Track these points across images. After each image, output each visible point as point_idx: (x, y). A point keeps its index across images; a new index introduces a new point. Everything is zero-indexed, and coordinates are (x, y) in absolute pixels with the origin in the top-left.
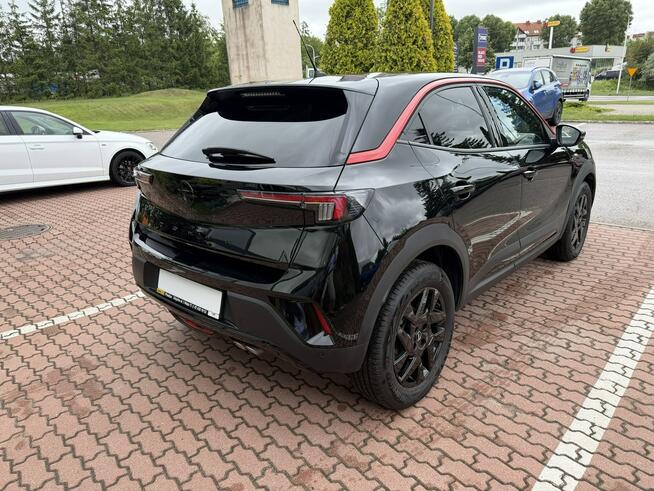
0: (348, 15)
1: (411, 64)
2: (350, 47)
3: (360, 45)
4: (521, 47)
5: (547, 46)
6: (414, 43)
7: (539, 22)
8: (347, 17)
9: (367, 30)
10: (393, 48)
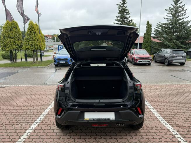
0: (11, 30)
1: (37, 46)
2: (13, 39)
3: (16, 39)
4: (48, 41)
5: (55, 42)
6: (37, 41)
7: (51, 35)
8: (10, 30)
9: (18, 35)
10: (31, 41)
